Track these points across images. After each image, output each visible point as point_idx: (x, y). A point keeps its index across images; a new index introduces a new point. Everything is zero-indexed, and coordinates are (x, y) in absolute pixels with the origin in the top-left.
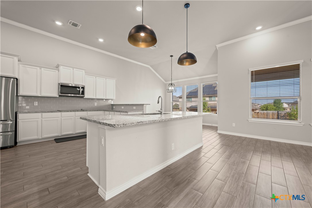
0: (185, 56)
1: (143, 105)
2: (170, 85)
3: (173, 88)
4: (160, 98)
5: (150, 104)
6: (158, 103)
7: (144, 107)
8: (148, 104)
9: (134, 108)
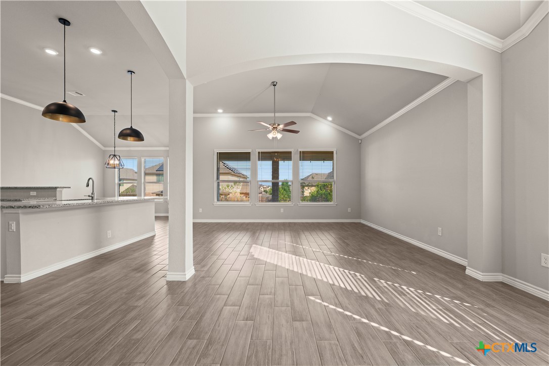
0: (128, 131)
1: (56, 188)
2: (112, 156)
3: (117, 162)
4: (91, 180)
5: (70, 188)
6: (88, 185)
7: (57, 192)
8: (65, 188)
9: (33, 193)
